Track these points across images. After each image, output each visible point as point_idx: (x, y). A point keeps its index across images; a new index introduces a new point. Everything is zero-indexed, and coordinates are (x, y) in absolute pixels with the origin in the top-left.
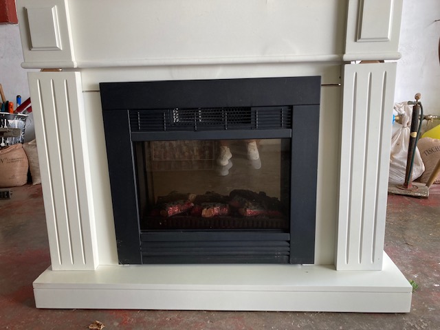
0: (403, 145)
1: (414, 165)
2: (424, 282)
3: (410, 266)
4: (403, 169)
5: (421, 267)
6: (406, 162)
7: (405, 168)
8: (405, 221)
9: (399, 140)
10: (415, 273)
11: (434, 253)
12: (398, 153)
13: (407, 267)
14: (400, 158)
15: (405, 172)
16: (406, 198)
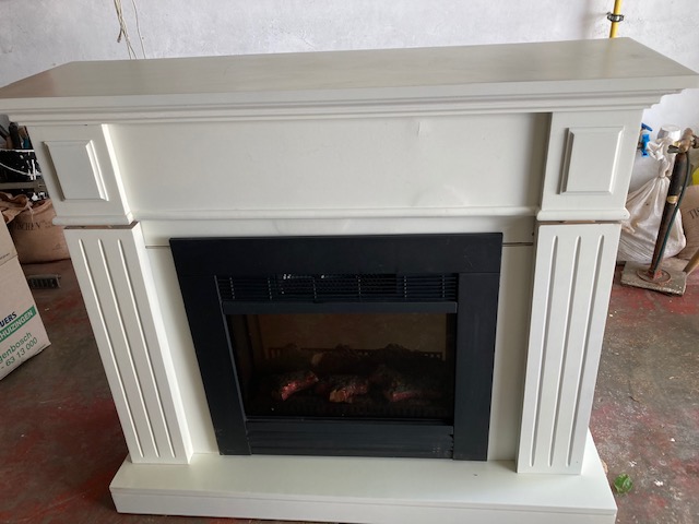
0: (656, 206)
1: (669, 239)
2: (642, 477)
3: (628, 444)
4: (651, 244)
5: (644, 446)
6: (656, 234)
7: (654, 243)
8: (639, 347)
9: (651, 197)
10: (632, 459)
11: (668, 417)
12: (646, 219)
13: (623, 446)
14: (649, 227)
15: (653, 249)
16: (648, 294)
